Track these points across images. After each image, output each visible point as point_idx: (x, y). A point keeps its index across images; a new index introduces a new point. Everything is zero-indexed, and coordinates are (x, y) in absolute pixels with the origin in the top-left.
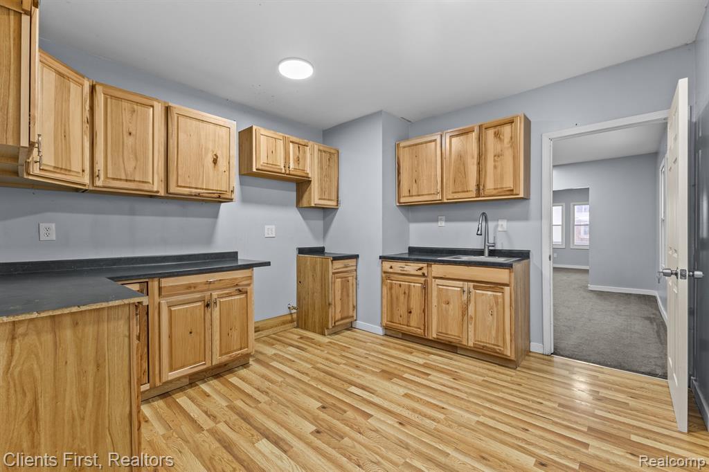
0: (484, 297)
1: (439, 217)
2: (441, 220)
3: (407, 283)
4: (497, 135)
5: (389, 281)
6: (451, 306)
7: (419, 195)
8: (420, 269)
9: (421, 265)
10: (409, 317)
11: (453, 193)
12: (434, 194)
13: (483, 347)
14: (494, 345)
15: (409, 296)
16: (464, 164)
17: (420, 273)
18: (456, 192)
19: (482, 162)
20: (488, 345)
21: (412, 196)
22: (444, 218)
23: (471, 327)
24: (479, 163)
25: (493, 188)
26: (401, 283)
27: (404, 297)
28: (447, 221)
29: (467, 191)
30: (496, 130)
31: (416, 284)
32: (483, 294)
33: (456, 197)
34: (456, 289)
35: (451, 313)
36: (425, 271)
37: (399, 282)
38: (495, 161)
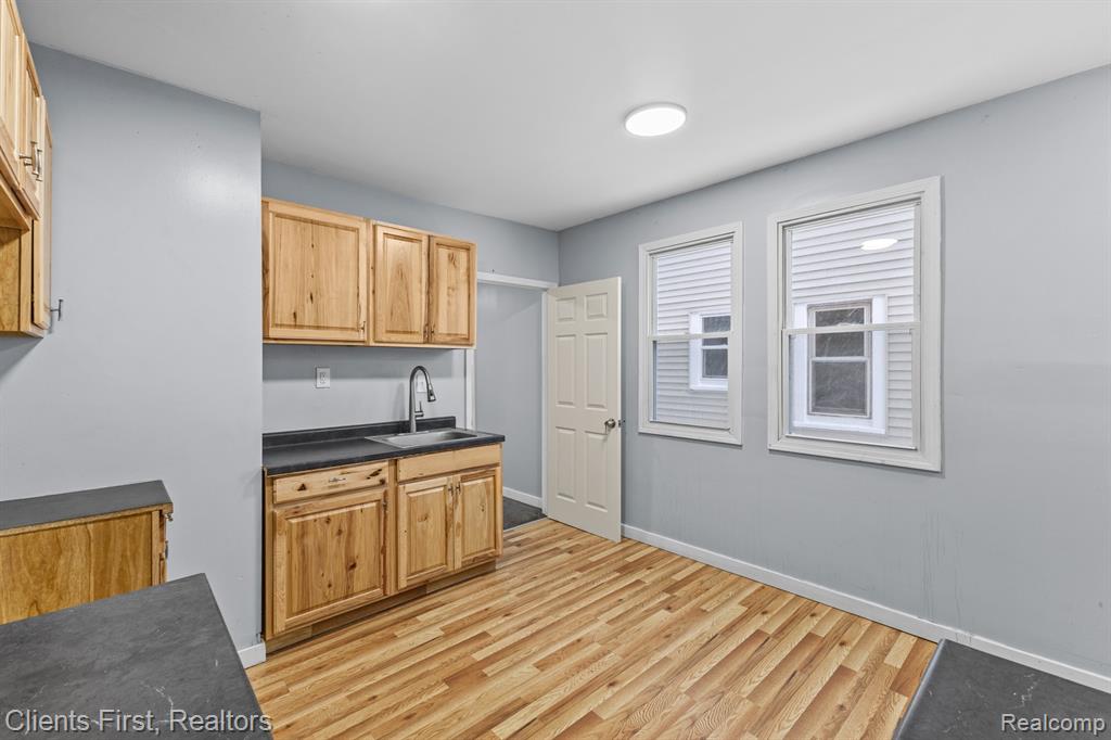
0: (474, 490)
1: (320, 371)
2: (323, 375)
3: (344, 510)
4: (452, 259)
5: (294, 521)
6: (430, 521)
7: (318, 328)
8: (376, 474)
9: (376, 466)
10: (350, 578)
11: (388, 332)
12: (353, 329)
13: (474, 560)
14: (485, 550)
15: (350, 534)
16: (407, 288)
17: (375, 481)
18: (392, 332)
19: (433, 291)
20: (478, 555)
21: (301, 327)
22: (328, 371)
23: (458, 540)
24: (428, 293)
25: (446, 332)
26: (330, 513)
27: (339, 542)
28: (334, 376)
29: (411, 332)
30: (451, 251)
31: (365, 506)
32: (473, 486)
33: (393, 339)
34: (438, 490)
35: (431, 531)
36: (385, 475)
37: (325, 515)
38: (449, 295)
